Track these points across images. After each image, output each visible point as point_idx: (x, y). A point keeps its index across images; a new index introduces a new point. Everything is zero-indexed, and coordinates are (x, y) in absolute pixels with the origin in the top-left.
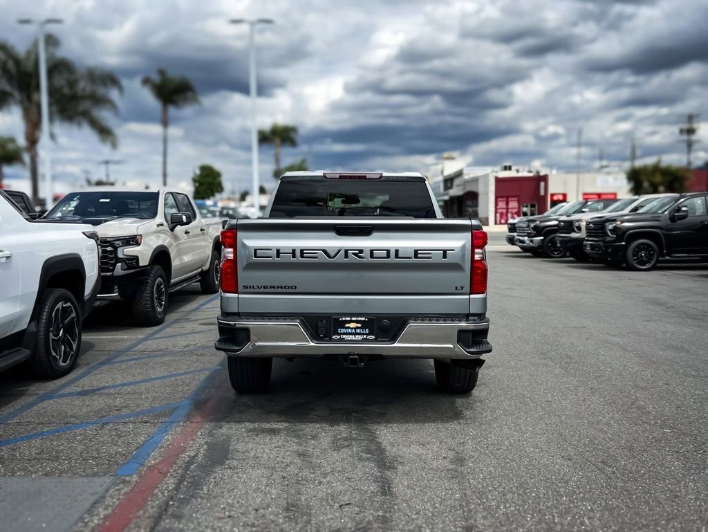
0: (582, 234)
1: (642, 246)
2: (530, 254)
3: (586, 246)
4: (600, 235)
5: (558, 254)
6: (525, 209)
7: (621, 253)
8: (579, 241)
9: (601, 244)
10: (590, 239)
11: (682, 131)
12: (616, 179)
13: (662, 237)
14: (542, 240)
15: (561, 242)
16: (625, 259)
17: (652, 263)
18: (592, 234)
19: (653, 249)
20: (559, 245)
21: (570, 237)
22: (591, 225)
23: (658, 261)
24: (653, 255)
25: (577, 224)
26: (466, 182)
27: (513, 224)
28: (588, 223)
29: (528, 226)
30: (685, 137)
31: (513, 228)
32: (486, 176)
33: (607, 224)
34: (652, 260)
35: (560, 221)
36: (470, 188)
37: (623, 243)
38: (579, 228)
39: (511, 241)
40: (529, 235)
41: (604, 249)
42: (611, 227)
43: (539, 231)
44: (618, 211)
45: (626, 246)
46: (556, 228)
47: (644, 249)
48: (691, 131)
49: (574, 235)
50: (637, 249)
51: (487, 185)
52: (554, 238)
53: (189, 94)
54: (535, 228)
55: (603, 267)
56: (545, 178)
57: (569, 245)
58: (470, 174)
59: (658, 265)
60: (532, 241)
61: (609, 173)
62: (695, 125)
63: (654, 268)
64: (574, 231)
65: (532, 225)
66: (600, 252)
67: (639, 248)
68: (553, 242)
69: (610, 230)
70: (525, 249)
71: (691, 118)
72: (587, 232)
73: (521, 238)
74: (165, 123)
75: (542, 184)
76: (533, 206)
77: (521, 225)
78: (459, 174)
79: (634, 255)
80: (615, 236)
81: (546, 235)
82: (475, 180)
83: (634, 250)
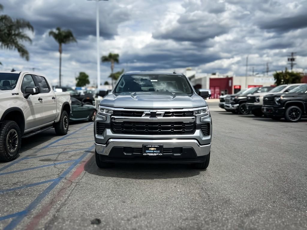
0: (261, 103)
1: (293, 110)
2: (231, 113)
3: (263, 109)
4: (272, 103)
5: (246, 113)
6: (222, 92)
7: (283, 113)
8: (259, 107)
9: (273, 108)
10: (266, 105)
11: (289, 60)
12: (262, 79)
13: (304, 104)
14: (238, 106)
15: (249, 107)
16: (284, 116)
17: (299, 118)
18: (267, 103)
19: (299, 111)
20: (247, 109)
21: (253, 105)
22: (266, 99)
23: (301, 117)
24: (299, 114)
25: (257, 98)
26: (196, 80)
27: (223, 98)
28: (264, 98)
29: (231, 99)
30: (290, 62)
31: (222, 100)
32: (205, 78)
33: (276, 98)
34: (298, 116)
35: (248, 97)
36: (198, 83)
37: (284, 108)
38: (259, 100)
39: (222, 106)
40: (232, 104)
41: (274, 111)
42: (277, 99)
43: (236, 101)
44: (277, 92)
45: (285, 110)
46: (246, 100)
47: (294, 111)
48: (293, 60)
49: (255, 104)
50: (290, 111)
51: (205, 81)
52: (244, 105)
53: (71, 38)
54: (235, 100)
55: (271, 120)
56: (231, 79)
57: (253, 108)
58: (198, 76)
59: (302, 119)
60: (233, 107)
61: (259, 77)
62: (294, 57)
63: (300, 121)
64: (256, 102)
65: (233, 99)
66: (272, 112)
67: (292, 110)
68: (244, 107)
69: (277, 101)
70: (228, 110)
71: (292, 54)
72: (264, 102)
73: (228, 105)
74: (61, 52)
75: (230, 81)
76: (226, 91)
77: (227, 98)
78: (193, 77)
79: (289, 114)
80: (280, 104)
81: (240, 103)
82: (200, 79)
83: (289, 112)
